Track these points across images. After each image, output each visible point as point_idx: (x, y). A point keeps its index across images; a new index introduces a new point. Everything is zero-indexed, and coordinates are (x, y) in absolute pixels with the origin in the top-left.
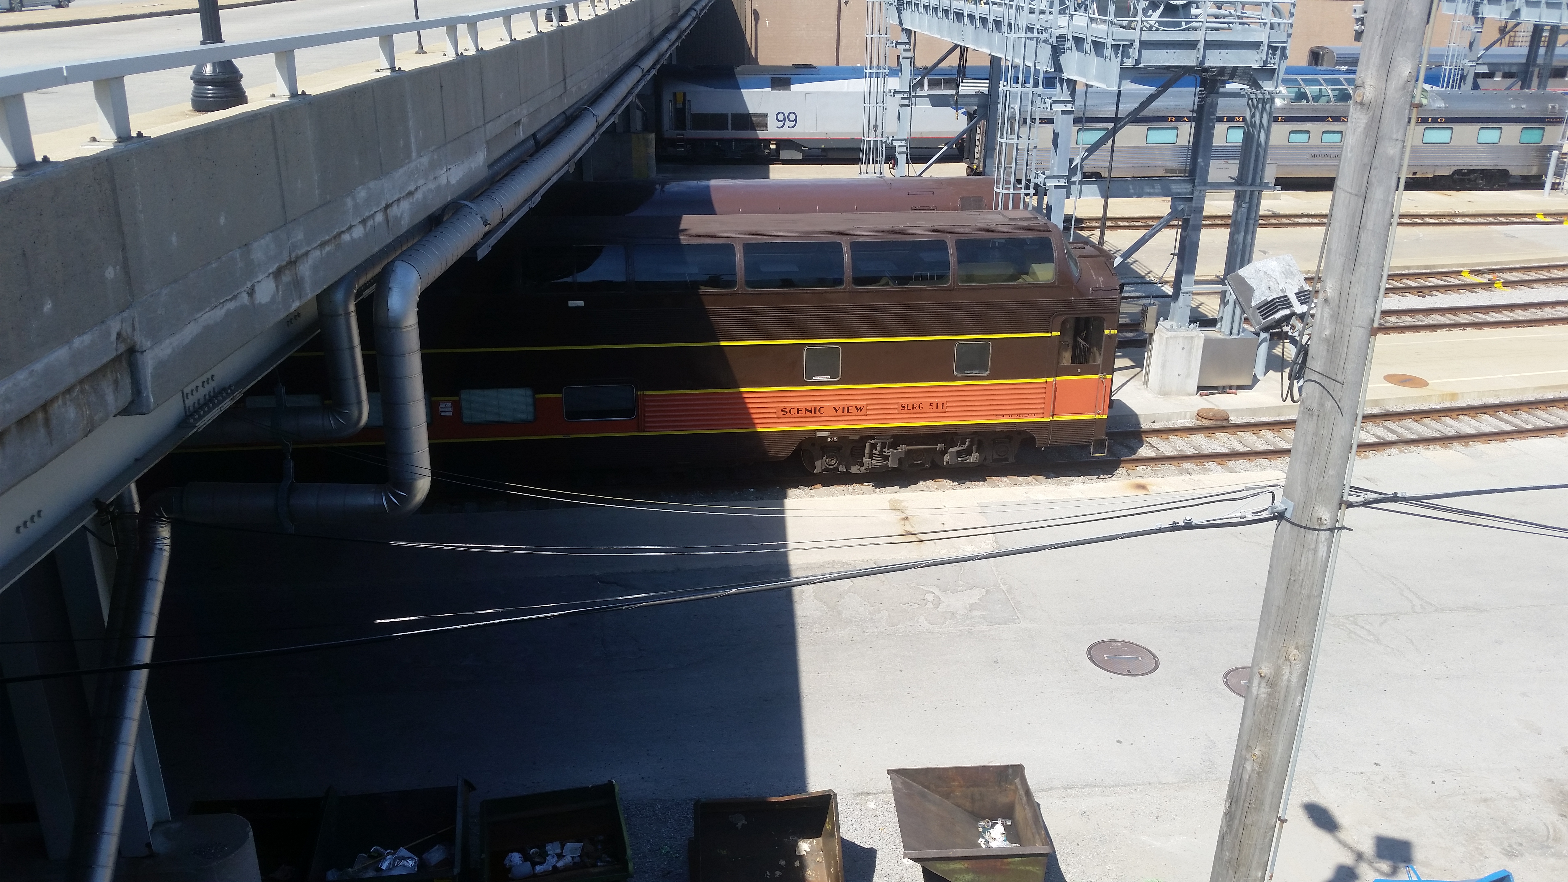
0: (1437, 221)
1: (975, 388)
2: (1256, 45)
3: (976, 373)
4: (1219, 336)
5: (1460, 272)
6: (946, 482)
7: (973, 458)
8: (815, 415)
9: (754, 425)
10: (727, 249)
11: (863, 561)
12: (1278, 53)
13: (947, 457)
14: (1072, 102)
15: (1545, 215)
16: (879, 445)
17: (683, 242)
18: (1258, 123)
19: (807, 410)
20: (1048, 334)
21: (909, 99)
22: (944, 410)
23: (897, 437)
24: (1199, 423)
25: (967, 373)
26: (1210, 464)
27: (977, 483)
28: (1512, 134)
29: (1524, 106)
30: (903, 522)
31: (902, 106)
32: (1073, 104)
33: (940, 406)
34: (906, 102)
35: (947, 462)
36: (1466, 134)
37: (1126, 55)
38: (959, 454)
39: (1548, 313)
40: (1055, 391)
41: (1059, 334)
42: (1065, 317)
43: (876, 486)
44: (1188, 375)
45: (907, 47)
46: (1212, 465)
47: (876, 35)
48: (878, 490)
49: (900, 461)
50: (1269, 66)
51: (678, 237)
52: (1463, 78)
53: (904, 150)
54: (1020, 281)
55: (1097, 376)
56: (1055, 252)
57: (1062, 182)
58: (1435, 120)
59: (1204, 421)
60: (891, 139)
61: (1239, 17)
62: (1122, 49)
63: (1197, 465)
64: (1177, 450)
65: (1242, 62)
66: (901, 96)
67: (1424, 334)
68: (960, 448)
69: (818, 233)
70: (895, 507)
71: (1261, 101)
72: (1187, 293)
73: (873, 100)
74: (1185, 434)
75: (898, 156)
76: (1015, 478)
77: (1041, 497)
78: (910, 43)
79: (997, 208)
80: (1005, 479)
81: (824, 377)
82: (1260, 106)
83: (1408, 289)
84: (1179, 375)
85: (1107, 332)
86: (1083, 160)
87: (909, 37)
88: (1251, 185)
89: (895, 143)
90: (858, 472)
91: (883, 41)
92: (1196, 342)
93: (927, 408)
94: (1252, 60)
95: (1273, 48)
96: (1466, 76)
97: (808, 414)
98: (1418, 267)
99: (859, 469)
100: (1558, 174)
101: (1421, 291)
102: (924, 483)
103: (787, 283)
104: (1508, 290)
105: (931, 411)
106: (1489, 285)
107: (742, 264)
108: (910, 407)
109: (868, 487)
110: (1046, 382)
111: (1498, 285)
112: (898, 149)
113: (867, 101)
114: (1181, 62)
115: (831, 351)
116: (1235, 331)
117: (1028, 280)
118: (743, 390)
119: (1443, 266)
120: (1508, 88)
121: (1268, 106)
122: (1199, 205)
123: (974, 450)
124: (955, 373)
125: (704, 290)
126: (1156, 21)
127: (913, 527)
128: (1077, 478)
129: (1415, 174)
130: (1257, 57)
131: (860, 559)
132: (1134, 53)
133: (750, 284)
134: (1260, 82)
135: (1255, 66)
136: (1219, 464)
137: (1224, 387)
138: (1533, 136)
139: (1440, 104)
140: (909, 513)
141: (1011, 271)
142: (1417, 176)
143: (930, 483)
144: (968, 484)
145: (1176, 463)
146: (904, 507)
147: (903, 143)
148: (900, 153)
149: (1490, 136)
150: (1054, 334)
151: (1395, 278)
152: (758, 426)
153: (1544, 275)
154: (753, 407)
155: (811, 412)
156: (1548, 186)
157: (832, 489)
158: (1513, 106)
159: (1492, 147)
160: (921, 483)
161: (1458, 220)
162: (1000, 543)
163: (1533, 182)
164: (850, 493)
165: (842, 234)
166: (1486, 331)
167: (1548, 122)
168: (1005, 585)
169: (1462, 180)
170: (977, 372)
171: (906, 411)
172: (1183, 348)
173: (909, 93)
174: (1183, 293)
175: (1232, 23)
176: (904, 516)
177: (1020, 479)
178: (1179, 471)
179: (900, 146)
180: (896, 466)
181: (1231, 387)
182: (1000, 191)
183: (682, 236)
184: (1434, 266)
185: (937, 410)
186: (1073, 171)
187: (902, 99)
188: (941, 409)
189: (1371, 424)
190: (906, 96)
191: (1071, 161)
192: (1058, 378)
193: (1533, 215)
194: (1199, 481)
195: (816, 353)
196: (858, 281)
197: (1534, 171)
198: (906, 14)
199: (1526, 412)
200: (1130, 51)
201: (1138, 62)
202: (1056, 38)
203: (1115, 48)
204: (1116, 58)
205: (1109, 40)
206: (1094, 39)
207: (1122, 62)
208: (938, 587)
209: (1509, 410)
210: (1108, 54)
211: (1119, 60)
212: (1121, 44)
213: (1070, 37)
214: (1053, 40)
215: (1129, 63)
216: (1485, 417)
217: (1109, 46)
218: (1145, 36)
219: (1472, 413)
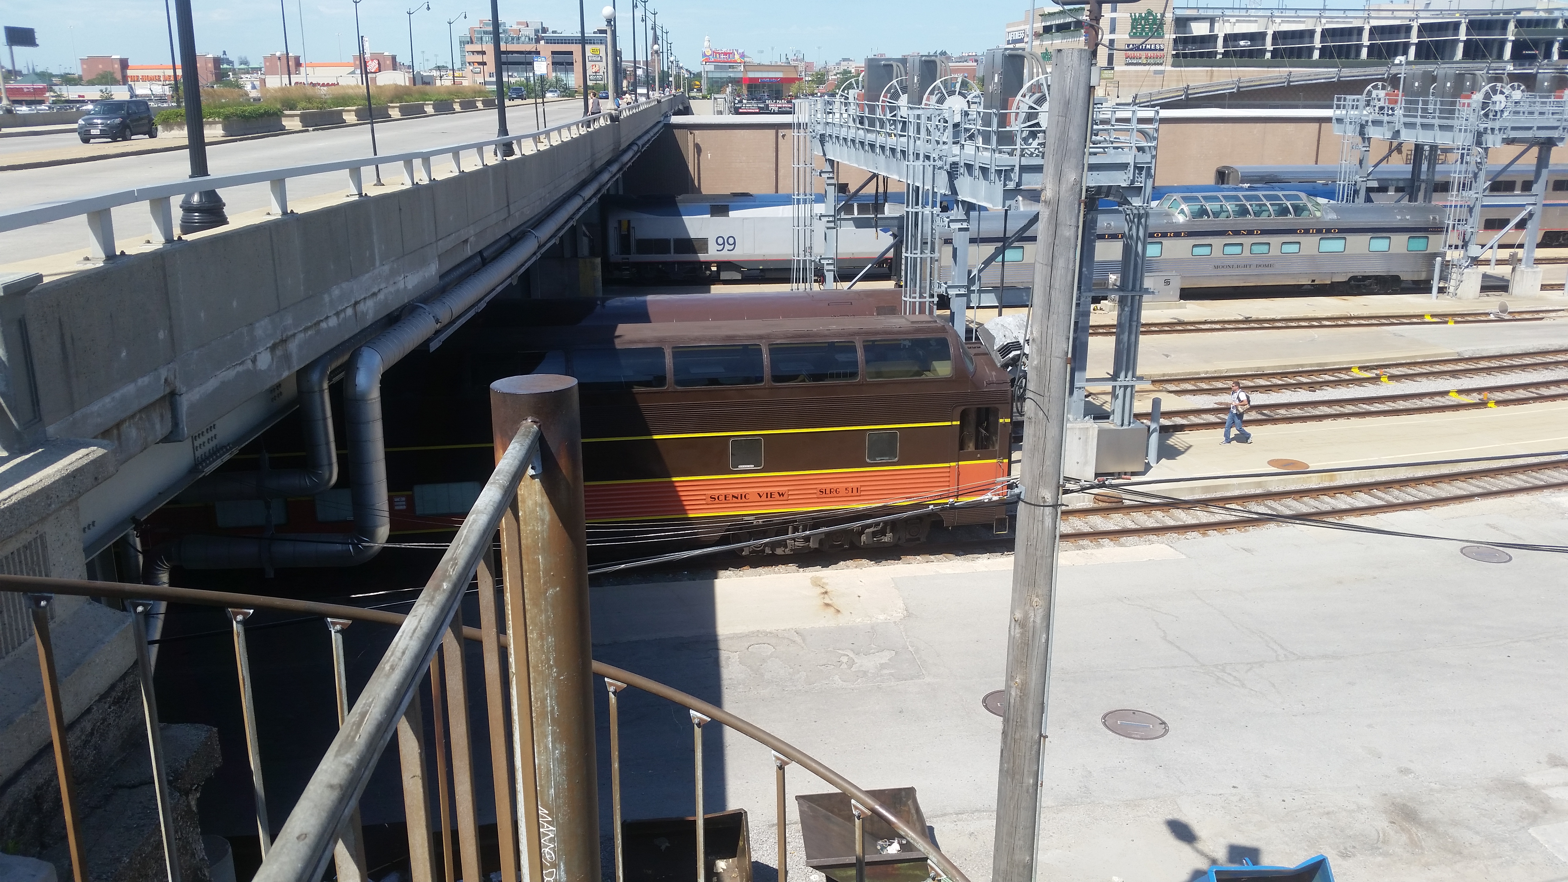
0: (1333, 324)
1: (886, 473)
2: (1124, 166)
3: (886, 459)
4: (1112, 427)
5: (1350, 368)
6: (865, 562)
7: (888, 538)
8: (741, 501)
9: (686, 511)
10: (658, 352)
11: (785, 630)
12: (1144, 172)
13: (863, 538)
14: (968, 220)
15: (1433, 316)
16: (801, 527)
17: (618, 347)
18: (1135, 235)
19: (733, 496)
20: (949, 423)
21: (834, 221)
22: (858, 494)
23: (816, 521)
24: (1096, 505)
25: (878, 460)
26: (1104, 540)
27: (892, 561)
28: (1399, 243)
29: (1408, 217)
30: (823, 596)
31: (828, 228)
32: (968, 223)
33: (855, 490)
34: (832, 225)
35: (864, 542)
36: (1358, 243)
37: (1008, 178)
38: (874, 534)
39: (1427, 402)
40: (959, 475)
41: (958, 423)
42: (963, 408)
43: (800, 567)
44: (1086, 463)
45: (831, 175)
46: (1106, 541)
47: (802, 165)
48: (801, 570)
49: (821, 542)
50: (1137, 184)
51: (613, 343)
52: (1356, 192)
53: (832, 267)
54: (923, 377)
55: (995, 461)
56: (952, 350)
57: (963, 291)
58: (1328, 231)
59: (1101, 503)
60: (819, 258)
61: (1112, 142)
62: (1005, 173)
63: (1092, 542)
64: (1075, 529)
65: (1112, 182)
66: (827, 219)
67: (1310, 424)
68: (876, 529)
69: (740, 336)
70: (816, 583)
71: (1137, 216)
72: (1080, 388)
73: (802, 223)
74: (1083, 515)
75: (826, 273)
76: (927, 556)
77: (949, 571)
78: (833, 172)
79: (905, 313)
80: (918, 557)
81: (748, 466)
82: (1136, 220)
83: (1300, 385)
84: (1078, 463)
85: (1001, 421)
86: (980, 271)
87: (832, 166)
88: (1132, 290)
89: (822, 262)
90: (783, 553)
91: (808, 170)
92: (1091, 432)
93: (843, 492)
94: (1121, 179)
95: (1139, 168)
96: (1359, 190)
97: (735, 500)
98: (1311, 365)
99: (784, 551)
100: (1443, 278)
101: (1312, 386)
102: (844, 563)
103: (712, 381)
104: (1393, 384)
105: (846, 495)
106: (1376, 380)
107: (672, 365)
108: (828, 492)
109: (792, 567)
110: (950, 467)
111: (1384, 379)
112: (826, 268)
113: (796, 224)
115: (753, 442)
116: (1126, 422)
117: (929, 375)
118: (674, 479)
119: (1335, 363)
120: (1399, 201)
121: (1143, 220)
122: (1086, 309)
123: (888, 531)
124: (868, 460)
125: (636, 389)
126: (1036, 149)
127: (831, 600)
128: (984, 555)
129: (1313, 281)
130: (1126, 177)
131: (783, 628)
132: (1015, 176)
133: (678, 382)
134: (1129, 199)
135: (1124, 185)
136: (1112, 540)
137: (1119, 474)
138: (1418, 245)
139: (1333, 216)
140: (829, 588)
141: (916, 368)
142: (1316, 283)
143: (849, 562)
144: (884, 562)
145: (1073, 540)
146: (824, 583)
147: (830, 262)
148: (828, 271)
149: (1380, 244)
150: (954, 423)
151: (1289, 376)
152: (689, 512)
153: (1427, 369)
154: (684, 495)
155: (737, 498)
156: (1435, 290)
157: (760, 570)
158: (1399, 217)
159: (1385, 255)
160: (842, 563)
161: (1353, 322)
162: (910, 611)
163: (1421, 287)
164: (776, 573)
165: (761, 337)
166: (1368, 420)
167: (1431, 231)
168: (912, 646)
169: (1359, 286)
170: (887, 458)
171: (824, 495)
172: (1080, 439)
173: (834, 216)
174: (1076, 388)
175: (1107, 148)
176: (823, 590)
177: (932, 557)
178: (1076, 546)
179: (827, 264)
180: (817, 546)
181: (1125, 474)
182: (908, 299)
183: (618, 342)
184: (1326, 364)
185: (852, 494)
186: (971, 281)
187: (828, 222)
188: (855, 493)
189: (1253, 503)
190: (831, 219)
191: (970, 272)
192: (960, 463)
193: (1422, 316)
194: (1092, 554)
195: (739, 443)
196: (777, 378)
197: (1423, 276)
198: (828, 146)
199: (1397, 489)
200: (1012, 175)
201: (1019, 184)
202: (951, 165)
203: (999, 172)
204: (1000, 181)
205: (993, 166)
206: (981, 165)
207: (1005, 185)
208: (852, 650)
209: (1382, 488)
210: (993, 178)
211: (1002, 182)
212: (1004, 168)
213: (962, 164)
214: (948, 167)
215: (1011, 185)
216: (1362, 495)
217: (993, 171)
218: (1025, 161)
219: (1348, 492)
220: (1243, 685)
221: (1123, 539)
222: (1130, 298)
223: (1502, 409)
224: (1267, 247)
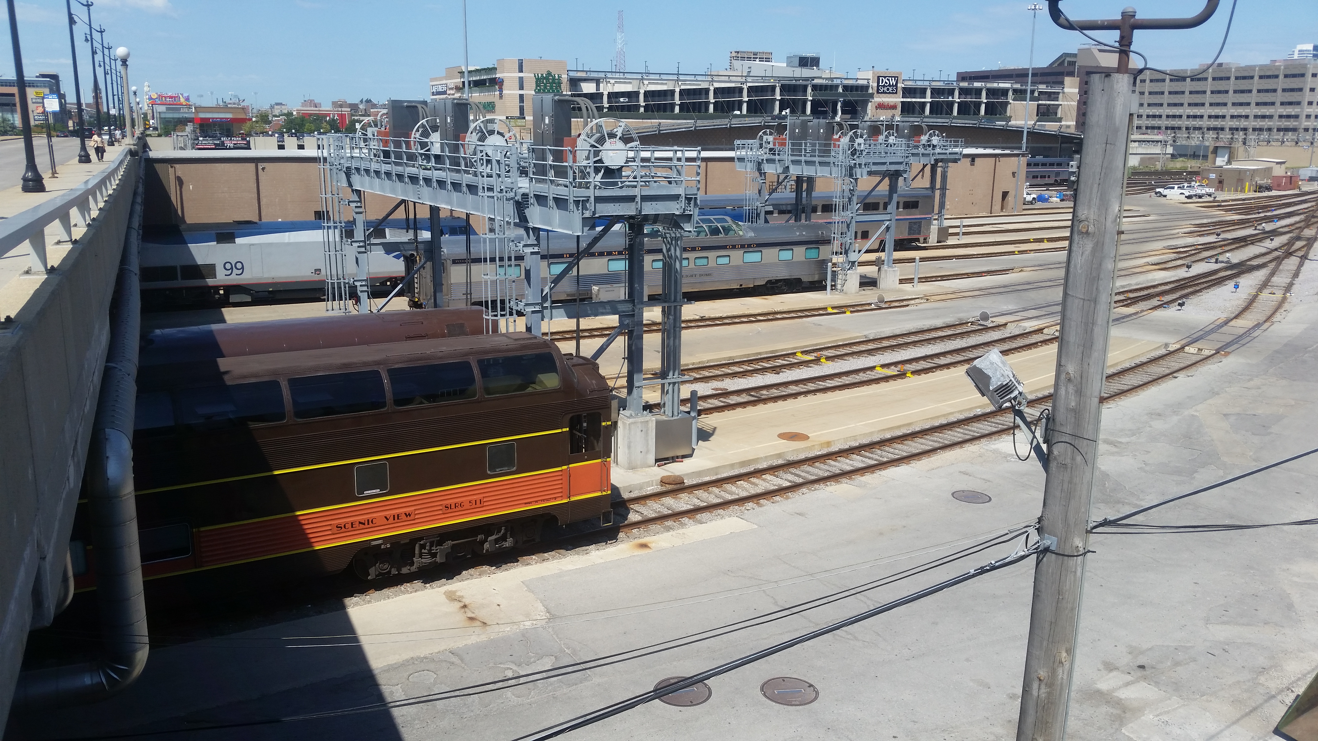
0: (765, 318)
1: (506, 483)
2: (676, 197)
3: (505, 470)
4: (664, 418)
5: (795, 353)
6: (485, 568)
7: (508, 543)
8: (369, 526)
9: (310, 545)
10: (273, 385)
11: (439, 652)
12: (692, 202)
13: (486, 546)
14: (538, 245)
15: (833, 308)
16: (428, 544)
17: (229, 383)
18: (673, 255)
19: (360, 523)
20: (559, 431)
21: (365, 247)
22: (481, 505)
23: (443, 535)
24: (664, 489)
25: (498, 471)
26: (684, 519)
27: (512, 564)
28: (800, 253)
29: (804, 233)
30: (463, 610)
31: (359, 253)
32: (539, 247)
33: (478, 502)
34: (363, 249)
35: (487, 550)
36: (771, 254)
37: (584, 208)
38: (496, 541)
39: (862, 377)
40: (570, 477)
41: (568, 429)
42: (571, 415)
43: (425, 582)
44: (648, 452)
45: (359, 204)
46: (685, 520)
47: (329, 195)
48: (428, 585)
49: (447, 556)
50: (687, 212)
51: (223, 379)
52: (758, 215)
53: (365, 288)
54: (530, 390)
55: (599, 460)
56: (558, 364)
57: (538, 308)
58: (749, 246)
59: (667, 486)
60: (352, 280)
61: (653, 177)
62: (581, 203)
63: (675, 522)
64: (656, 512)
65: (668, 211)
66: (358, 244)
67: (790, 401)
68: (497, 536)
69: (356, 363)
70: (452, 597)
71: (674, 239)
72: (639, 387)
73: (332, 248)
74: (657, 498)
75: (359, 294)
76: (541, 554)
77: (570, 567)
78: (360, 201)
79: (488, 332)
80: (534, 557)
81: (374, 491)
82: (673, 242)
83: (764, 370)
84: (641, 452)
85: (604, 424)
86: (551, 289)
87: (360, 197)
88: (675, 301)
89: (356, 283)
90: (409, 572)
91: (336, 200)
92: (650, 425)
93: (467, 505)
94: (675, 208)
95: (688, 199)
96: (759, 214)
97: (362, 526)
98: (766, 353)
99: (409, 570)
100: (834, 279)
101: (776, 370)
102: (466, 572)
103: (329, 411)
104: (830, 363)
105: (472, 507)
106: (817, 361)
107: (290, 397)
108: (453, 506)
109: (418, 584)
110: (562, 470)
111: (823, 360)
112: (359, 289)
113: (327, 249)
114: (625, 212)
115: (377, 467)
116: (676, 413)
117: (538, 388)
118: (298, 513)
119: (782, 350)
120: (787, 221)
121: (679, 242)
122: (640, 320)
123: (508, 536)
124: (489, 472)
125: (253, 425)
126: (600, 182)
127: (473, 613)
128: (591, 547)
129: (741, 285)
130: (678, 206)
131: (436, 651)
132: (591, 205)
133: (298, 414)
134: (682, 225)
135: (677, 213)
136: (690, 518)
137: (673, 458)
138: (813, 254)
139: (751, 234)
140: (467, 601)
141: (519, 382)
142: (743, 287)
143: (472, 571)
144: (504, 566)
145: (659, 522)
146: (460, 597)
147: (364, 283)
148: (362, 291)
149: (786, 255)
150: (564, 430)
151: (754, 362)
152: (315, 544)
153: (848, 350)
154: (309, 528)
155: (364, 524)
156: (829, 287)
157: (386, 591)
158: (798, 234)
159: (788, 264)
160: (464, 572)
161: (779, 316)
162: (552, 613)
163: (817, 286)
164: (404, 593)
165: (378, 363)
166: (830, 394)
167: (821, 243)
168: (568, 648)
169: (773, 288)
170: (506, 468)
171: (450, 510)
172: (642, 431)
173: (364, 241)
174: (636, 387)
176: (462, 604)
177: (546, 555)
178: (664, 528)
179: (361, 286)
180: (444, 560)
181: (677, 457)
183: (226, 378)
184: (777, 351)
185: (476, 506)
186: (544, 299)
187: (359, 247)
188: (478, 504)
189: (781, 472)
190: (362, 244)
191: (542, 291)
192: (571, 466)
193: (825, 309)
194: (684, 534)
195: (365, 469)
196: (399, 402)
197: (816, 278)
198: (355, 179)
199: (879, 449)
200: (588, 205)
201: (594, 213)
202: (522, 195)
203: (577, 203)
204: (578, 210)
205: (571, 197)
206: (555, 196)
207: (583, 214)
208: (512, 662)
209: (867, 449)
210: (571, 208)
211: (580, 211)
212: (581, 199)
213: (532, 195)
214: (519, 198)
215: (587, 214)
216: (854, 456)
217: (572, 201)
218: (599, 193)
219: (845, 455)
220: (856, 639)
221: (699, 516)
222: (673, 308)
223: (917, 377)
224: (706, 260)
